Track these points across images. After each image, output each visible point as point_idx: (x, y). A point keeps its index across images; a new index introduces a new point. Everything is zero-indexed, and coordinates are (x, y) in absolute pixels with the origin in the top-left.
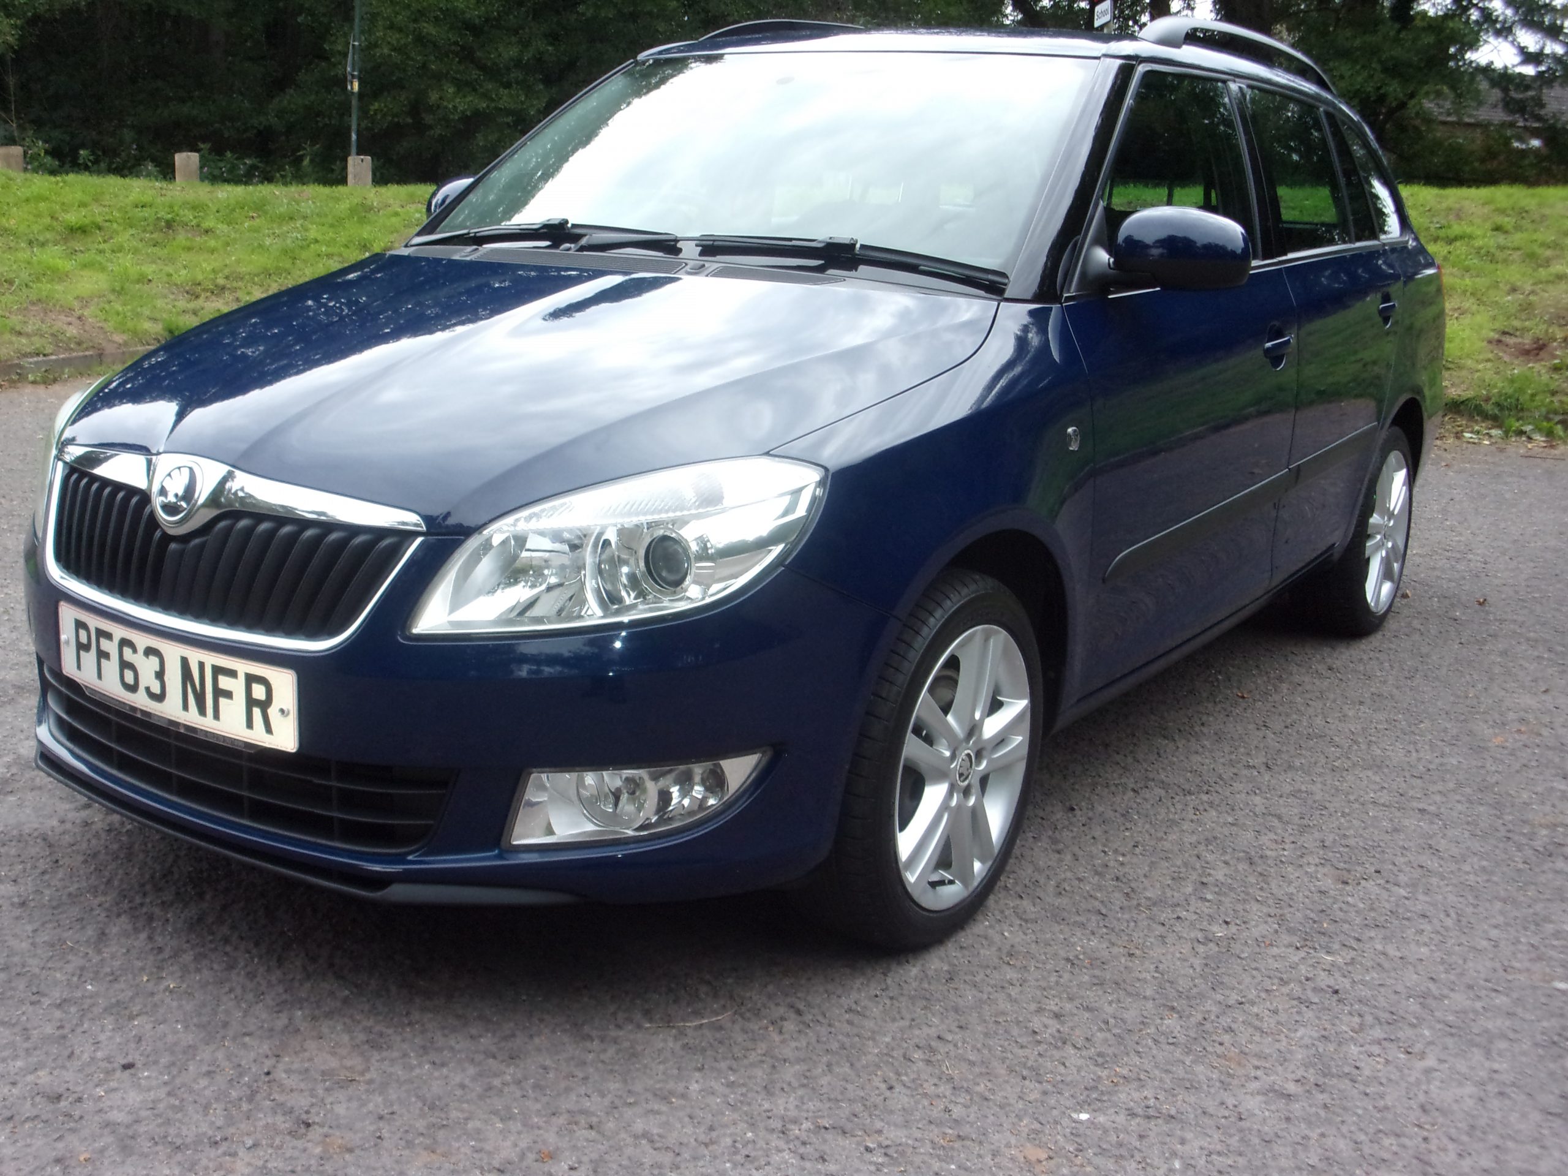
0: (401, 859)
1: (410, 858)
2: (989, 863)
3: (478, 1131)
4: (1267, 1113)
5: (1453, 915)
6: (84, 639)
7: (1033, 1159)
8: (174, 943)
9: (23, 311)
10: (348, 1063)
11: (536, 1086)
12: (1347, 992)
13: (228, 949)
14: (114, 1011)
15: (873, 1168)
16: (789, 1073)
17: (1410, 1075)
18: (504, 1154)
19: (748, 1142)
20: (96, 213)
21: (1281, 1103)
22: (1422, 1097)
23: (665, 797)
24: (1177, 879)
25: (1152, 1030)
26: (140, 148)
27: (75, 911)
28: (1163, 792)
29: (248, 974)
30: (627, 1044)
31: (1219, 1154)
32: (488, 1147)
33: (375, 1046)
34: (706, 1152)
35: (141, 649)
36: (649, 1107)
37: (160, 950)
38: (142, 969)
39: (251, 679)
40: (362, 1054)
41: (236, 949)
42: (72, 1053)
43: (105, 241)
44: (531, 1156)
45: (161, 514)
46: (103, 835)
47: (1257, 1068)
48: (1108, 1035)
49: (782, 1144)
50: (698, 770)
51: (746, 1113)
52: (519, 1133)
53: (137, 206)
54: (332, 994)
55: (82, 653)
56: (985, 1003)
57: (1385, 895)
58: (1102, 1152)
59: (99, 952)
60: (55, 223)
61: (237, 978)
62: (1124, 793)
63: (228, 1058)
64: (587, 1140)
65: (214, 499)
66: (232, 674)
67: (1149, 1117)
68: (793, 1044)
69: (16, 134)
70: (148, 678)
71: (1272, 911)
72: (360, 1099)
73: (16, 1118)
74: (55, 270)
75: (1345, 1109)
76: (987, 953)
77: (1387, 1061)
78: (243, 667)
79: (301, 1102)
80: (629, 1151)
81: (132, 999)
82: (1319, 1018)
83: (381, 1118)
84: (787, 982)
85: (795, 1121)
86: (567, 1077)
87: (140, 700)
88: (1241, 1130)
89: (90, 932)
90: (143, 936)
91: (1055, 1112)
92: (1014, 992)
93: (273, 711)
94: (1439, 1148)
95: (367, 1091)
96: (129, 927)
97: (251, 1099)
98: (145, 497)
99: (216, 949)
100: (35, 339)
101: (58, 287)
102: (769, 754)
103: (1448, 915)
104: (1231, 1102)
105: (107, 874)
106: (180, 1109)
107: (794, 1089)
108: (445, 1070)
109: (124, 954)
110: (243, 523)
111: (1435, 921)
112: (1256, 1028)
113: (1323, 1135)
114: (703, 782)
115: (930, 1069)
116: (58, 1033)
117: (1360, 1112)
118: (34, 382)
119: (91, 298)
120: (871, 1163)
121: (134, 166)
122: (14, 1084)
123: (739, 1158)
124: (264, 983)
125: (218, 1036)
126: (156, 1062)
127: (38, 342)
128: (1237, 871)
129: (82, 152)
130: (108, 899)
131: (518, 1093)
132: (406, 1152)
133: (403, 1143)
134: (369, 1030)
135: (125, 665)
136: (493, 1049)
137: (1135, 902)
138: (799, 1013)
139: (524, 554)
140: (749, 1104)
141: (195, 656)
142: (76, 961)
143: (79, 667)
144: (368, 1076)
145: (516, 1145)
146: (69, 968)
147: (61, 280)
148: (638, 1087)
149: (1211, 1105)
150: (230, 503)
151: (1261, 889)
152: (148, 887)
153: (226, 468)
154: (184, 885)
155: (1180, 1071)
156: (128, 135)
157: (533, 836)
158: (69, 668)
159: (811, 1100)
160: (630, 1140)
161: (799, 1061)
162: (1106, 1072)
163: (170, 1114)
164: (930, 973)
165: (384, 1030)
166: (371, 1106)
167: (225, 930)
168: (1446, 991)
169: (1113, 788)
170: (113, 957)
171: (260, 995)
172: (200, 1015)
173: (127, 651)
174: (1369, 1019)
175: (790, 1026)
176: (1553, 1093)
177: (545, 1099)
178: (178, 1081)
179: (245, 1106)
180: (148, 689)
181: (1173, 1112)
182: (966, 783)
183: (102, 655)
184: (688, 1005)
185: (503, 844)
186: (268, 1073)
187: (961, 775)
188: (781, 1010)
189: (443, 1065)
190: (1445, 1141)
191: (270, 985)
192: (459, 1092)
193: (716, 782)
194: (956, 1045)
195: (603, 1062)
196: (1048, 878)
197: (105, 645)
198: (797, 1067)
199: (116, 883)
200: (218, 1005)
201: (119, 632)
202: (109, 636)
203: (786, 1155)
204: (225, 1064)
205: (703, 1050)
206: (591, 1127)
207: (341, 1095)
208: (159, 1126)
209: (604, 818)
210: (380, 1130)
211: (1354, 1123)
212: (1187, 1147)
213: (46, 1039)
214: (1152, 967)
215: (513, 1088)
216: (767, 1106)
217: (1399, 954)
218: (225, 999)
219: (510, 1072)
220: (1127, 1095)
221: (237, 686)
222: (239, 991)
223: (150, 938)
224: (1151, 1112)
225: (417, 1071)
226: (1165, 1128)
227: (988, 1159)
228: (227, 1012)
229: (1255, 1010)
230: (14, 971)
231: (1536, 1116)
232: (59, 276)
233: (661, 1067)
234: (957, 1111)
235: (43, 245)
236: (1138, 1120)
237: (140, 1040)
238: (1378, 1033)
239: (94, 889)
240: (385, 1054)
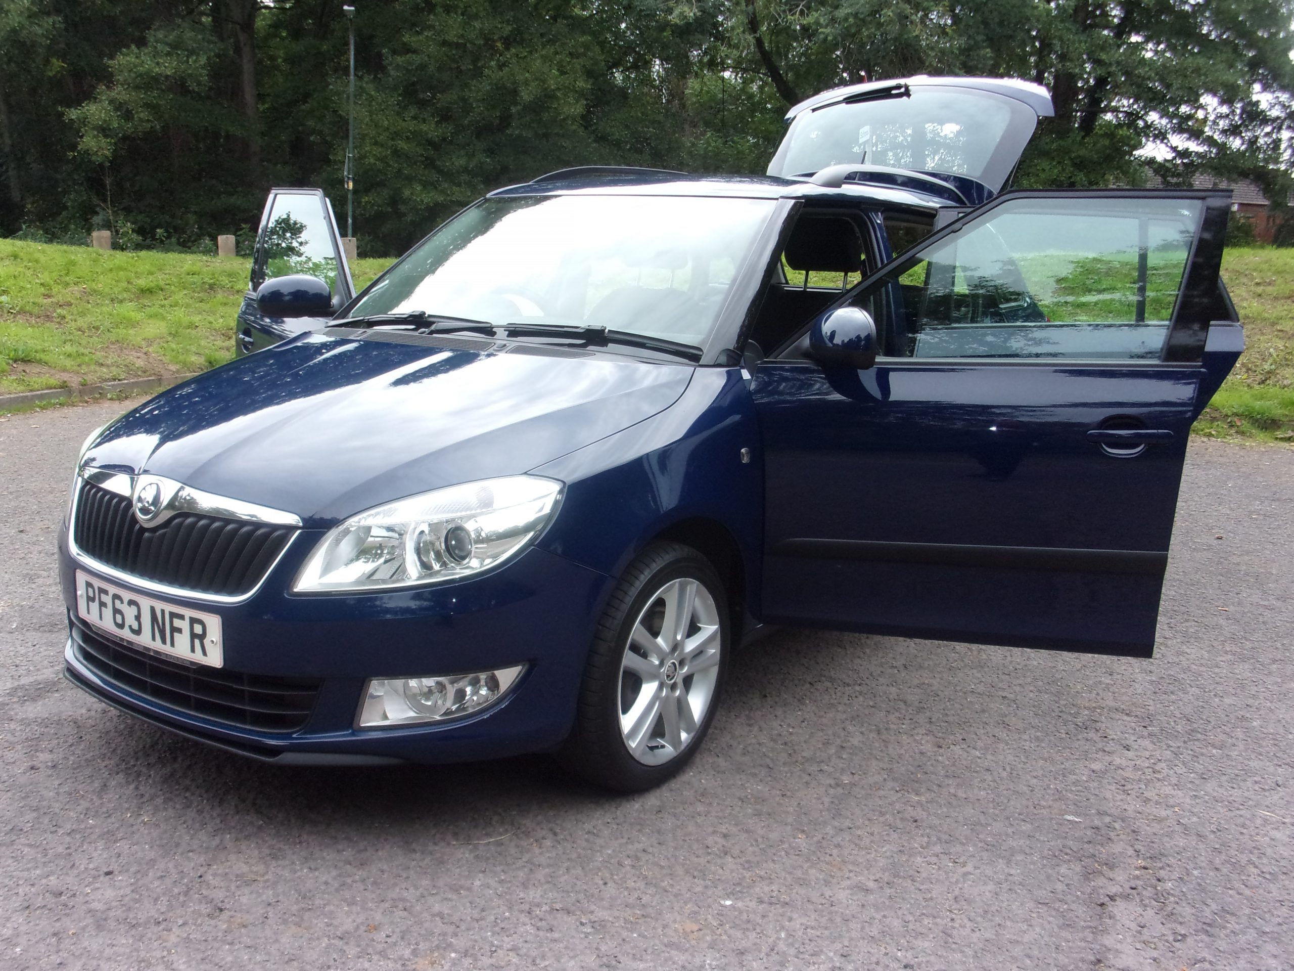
0: (288, 736)
1: (294, 736)
2: (692, 734)
3: (331, 912)
4: (850, 901)
5: (1008, 769)
6: (91, 594)
7: (688, 930)
8: (153, 791)
9: (106, 349)
10: (254, 869)
11: (375, 883)
12: (922, 821)
13: (187, 794)
14: (105, 837)
15: (583, 936)
16: (541, 874)
17: (953, 877)
18: (345, 927)
19: (506, 918)
20: (160, 279)
21: (861, 895)
22: (957, 892)
23: (461, 694)
24: (827, 744)
25: (786, 846)
26: (200, 228)
27: (88, 771)
28: (829, 684)
29: (198, 811)
30: (438, 855)
31: (812, 928)
32: (335, 922)
33: (274, 857)
34: (477, 926)
35: (126, 601)
36: (445, 896)
37: (142, 796)
38: (128, 809)
39: (193, 621)
40: (265, 863)
41: (193, 794)
42: (74, 865)
43: (165, 299)
44: (363, 928)
45: (139, 515)
46: (115, 719)
47: (850, 871)
48: (756, 849)
49: (527, 920)
50: (483, 676)
51: (507, 900)
52: (358, 914)
53: (188, 274)
54: (251, 823)
55: (90, 603)
56: (679, 827)
57: (965, 755)
58: (735, 926)
59: (101, 798)
60: (130, 286)
61: (191, 813)
62: (803, 685)
63: (176, 867)
64: (401, 918)
65: (171, 505)
66: (182, 617)
67: (771, 904)
68: (547, 855)
69: (111, 218)
70: (130, 620)
71: (885, 766)
72: (258, 892)
73: (31, 907)
74: (129, 320)
75: (903, 899)
76: (688, 794)
77: (939, 868)
78: (188, 613)
79: (219, 895)
80: (426, 925)
81: (118, 829)
82: (900, 838)
83: (269, 904)
84: (551, 813)
85: (538, 905)
86: (395, 877)
87: (126, 634)
88: (831, 913)
89: (97, 784)
90: (132, 787)
91: (710, 900)
92: (699, 820)
93: (207, 642)
94: (961, 926)
95: (263, 887)
96: (123, 781)
97: (186, 894)
98: (129, 501)
99: (179, 795)
100: (114, 368)
101: (131, 332)
102: (526, 667)
103: (1004, 770)
104: (828, 893)
105: (113, 745)
106: (137, 901)
107: (542, 885)
108: (317, 873)
109: (117, 799)
110: (190, 520)
111: (995, 773)
112: (856, 845)
113: (884, 916)
114: (487, 685)
115: (633, 871)
116: (66, 852)
117: (912, 901)
118: (111, 399)
119: (155, 339)
120: (582, 932)
121: (195, 241)
122: (33, 885)
123: (497, 929)
124: (208, 816)
125: (172, 852)
126: (127, 871)
127: (115, 371)
128: (868, 738)
129: (158, 230)
130: (112, 762)
131: (362, 887)
132: (282, 927)
133: (280, 921)
134: (271, 847)
135: (116, 611)
136: (351, 859)
137: (794, 760)
138: (555, 834)
139: (370, 539)
140: (510, 894)
141: (159, 606)
142: (84, 804)
143: (88, 613)
144: (266, 877)
145: (354, 921)
146: (79, 809)
147: (133, 326)
148: (441, 883)
149: (814, 896)
150: (181, 508)
151: (881, 751)
152: (140, 754)
153: (180, 485)
154: (165, 752)
155: (799, 873)
156: (192, 218)
157: (373, 721)
158: (83, 613)
159: (551, 891)
160: (429, 918)
161: (549, 866)
162: (750, 873)
163: (131, 904)
164: (647, 807)
165: (282, 846)
166: (264, 897)
167: (188, 782)
168: (991, 821)
169: (796, 682)
170: (109, 801)
171: (203, 824)
172: (161, 839)
173: (117, 602)
174: (934, 839)
175: (548, 843)
176: (1045, 889)
177: (378, 891)
178: (140, 883)
179: (182, 898)
180: (130, 626)
181: (788, 899)
182: (673, 681)
183: (102, 604)
184: (483, 829)
185: (355, 725)
186: (201, 877)
187: (668, 676)
188: (544, 832)
189: (316, 869)
190: (966, 921)
191: (212, 818)
192: (323, 887)
193: (493, 684)
194: (654, 856)
195: (420, 867)
196: (739, 743)
197: (104, 598)
198: (547, 870)
199: (119, 752)
200: (175, 832)
201: (112, 590)
202: (106, 592)
203: (528, 927)
204: (173, 871)
205: (488, 859)
206: (405, 909)
207: (246, 890)
208: (124, 911)
209: (420, 708)
210: (267, 912)
211: (907, 909)
212: (792, 923)
213: (58, 856)
214: (796, 804)
215: (359, 884)
216: (522, 895)
217: (964, 796)
218: (180, 828)
219: (360, 874)
220: (762, 889)
221: (184, 625)
222: (190, 822)
223: (137, 788)
224: (773, 900)
225: (299, 873)
226: (781, 911)
227: (660, 930)
228: (180, 837)
229: (859, 832)
230: (42, 812)
231: (1030, 905)
232: (133, 324)
233: (458, 870)
234: (645, 899)
235: (121, 302)
236: (764, 906)
237: (119, 856)
238: (938, 849)
239: (103, 757)
240: (280, 862)
